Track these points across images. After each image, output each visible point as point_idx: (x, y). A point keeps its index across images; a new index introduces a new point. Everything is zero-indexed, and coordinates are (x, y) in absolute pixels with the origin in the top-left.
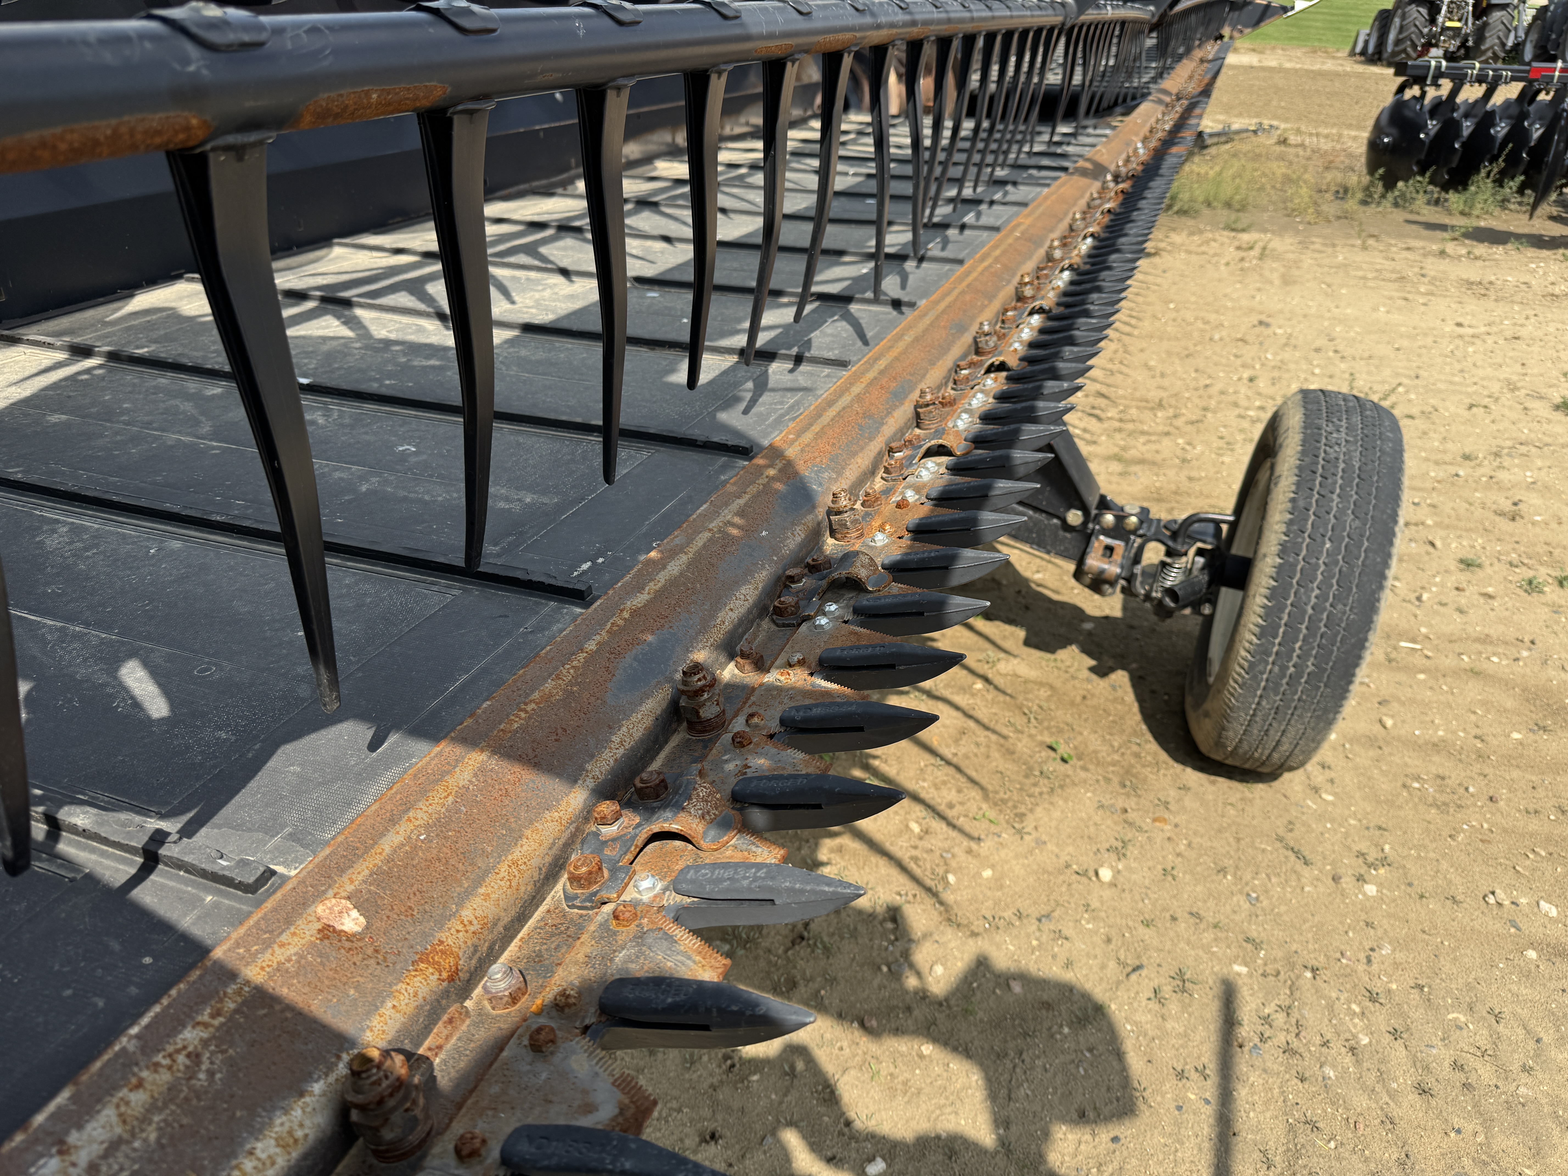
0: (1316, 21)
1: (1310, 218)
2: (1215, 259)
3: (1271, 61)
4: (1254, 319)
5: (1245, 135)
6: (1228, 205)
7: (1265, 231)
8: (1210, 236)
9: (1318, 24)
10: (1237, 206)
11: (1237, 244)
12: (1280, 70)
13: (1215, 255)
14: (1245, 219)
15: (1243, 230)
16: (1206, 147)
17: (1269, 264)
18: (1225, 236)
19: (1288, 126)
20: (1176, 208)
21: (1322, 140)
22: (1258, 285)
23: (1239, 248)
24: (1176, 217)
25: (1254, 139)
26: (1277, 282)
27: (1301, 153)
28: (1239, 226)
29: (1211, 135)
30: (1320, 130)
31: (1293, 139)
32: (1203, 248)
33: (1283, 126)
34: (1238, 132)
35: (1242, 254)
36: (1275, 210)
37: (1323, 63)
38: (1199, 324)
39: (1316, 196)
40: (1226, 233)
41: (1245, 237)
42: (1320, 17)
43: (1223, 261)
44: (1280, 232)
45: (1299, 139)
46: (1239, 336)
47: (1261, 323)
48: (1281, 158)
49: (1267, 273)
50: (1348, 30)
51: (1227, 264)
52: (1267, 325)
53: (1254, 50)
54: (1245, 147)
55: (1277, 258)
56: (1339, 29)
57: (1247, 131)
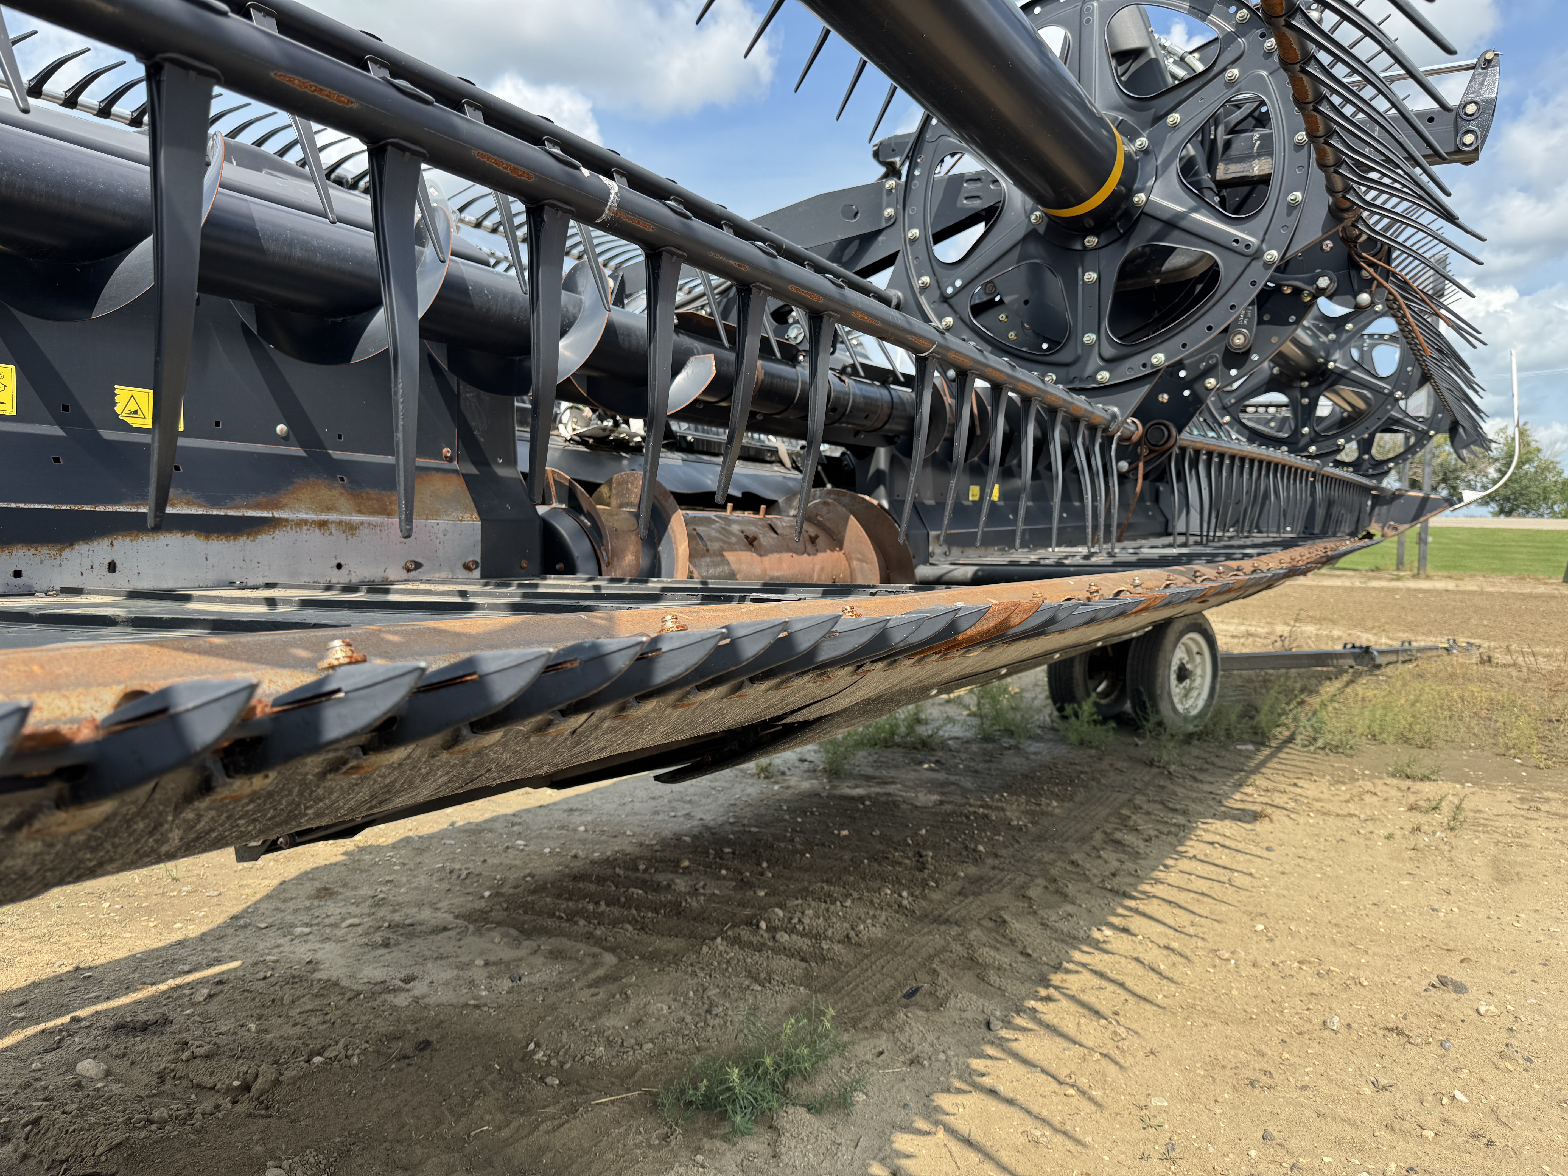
0: (1522, 553)
1: (1536, 759)
2: (1370, 826)
3: (1470, 586)
4: (1433, 968)
5: (1435, 653)
6: (1404, 739)
7: (1460, 779)
8: (1369, 786)
9: (1522, 556)
10: (1419, 740)
11: (1412, 799)
12: (1482, 593)
13: (1372, 819)
14: (1426, 760)
15: (1424, 778)
16: (1379, 667)
17: (1466, 838)
18: (1390, 788)
19: (1493, 644)
20: (1320, 743)
21: (1541, 660)
22: (1444, 882)
23: (1412, 808)
24: (1321, 756)
25: (1446, 658)
26: (1484, 876)
27: (1514, 673)
28: (1418, 771)
29: (1382, 652)
30: (1537, 649)
31: (1500, 657)
32: (1352, 808)
33: (1486, 644)
34: (1419, 650)
35: (1419, 818)
36: (1481, 747)
37: (1535, 588)
38: (1308, 978)
39: (1544, 729)
40: (1394, 781)
41: (1427, 789)
42: (1525, 550)
43: (1383, 832)
44: (1487, 782)
45: (1508, 659)
46: (1393, 1019)
47: (1443, 982)
48: (1486, 679)
49: (1462, 857)
50: (1558, 561)
51: (1389, 837)
52: (1460, 988)
53: (1450, 577)
54: (1432, 667)
55: (1482, 826)
56: (1548, 560)
57: (1437, 648)
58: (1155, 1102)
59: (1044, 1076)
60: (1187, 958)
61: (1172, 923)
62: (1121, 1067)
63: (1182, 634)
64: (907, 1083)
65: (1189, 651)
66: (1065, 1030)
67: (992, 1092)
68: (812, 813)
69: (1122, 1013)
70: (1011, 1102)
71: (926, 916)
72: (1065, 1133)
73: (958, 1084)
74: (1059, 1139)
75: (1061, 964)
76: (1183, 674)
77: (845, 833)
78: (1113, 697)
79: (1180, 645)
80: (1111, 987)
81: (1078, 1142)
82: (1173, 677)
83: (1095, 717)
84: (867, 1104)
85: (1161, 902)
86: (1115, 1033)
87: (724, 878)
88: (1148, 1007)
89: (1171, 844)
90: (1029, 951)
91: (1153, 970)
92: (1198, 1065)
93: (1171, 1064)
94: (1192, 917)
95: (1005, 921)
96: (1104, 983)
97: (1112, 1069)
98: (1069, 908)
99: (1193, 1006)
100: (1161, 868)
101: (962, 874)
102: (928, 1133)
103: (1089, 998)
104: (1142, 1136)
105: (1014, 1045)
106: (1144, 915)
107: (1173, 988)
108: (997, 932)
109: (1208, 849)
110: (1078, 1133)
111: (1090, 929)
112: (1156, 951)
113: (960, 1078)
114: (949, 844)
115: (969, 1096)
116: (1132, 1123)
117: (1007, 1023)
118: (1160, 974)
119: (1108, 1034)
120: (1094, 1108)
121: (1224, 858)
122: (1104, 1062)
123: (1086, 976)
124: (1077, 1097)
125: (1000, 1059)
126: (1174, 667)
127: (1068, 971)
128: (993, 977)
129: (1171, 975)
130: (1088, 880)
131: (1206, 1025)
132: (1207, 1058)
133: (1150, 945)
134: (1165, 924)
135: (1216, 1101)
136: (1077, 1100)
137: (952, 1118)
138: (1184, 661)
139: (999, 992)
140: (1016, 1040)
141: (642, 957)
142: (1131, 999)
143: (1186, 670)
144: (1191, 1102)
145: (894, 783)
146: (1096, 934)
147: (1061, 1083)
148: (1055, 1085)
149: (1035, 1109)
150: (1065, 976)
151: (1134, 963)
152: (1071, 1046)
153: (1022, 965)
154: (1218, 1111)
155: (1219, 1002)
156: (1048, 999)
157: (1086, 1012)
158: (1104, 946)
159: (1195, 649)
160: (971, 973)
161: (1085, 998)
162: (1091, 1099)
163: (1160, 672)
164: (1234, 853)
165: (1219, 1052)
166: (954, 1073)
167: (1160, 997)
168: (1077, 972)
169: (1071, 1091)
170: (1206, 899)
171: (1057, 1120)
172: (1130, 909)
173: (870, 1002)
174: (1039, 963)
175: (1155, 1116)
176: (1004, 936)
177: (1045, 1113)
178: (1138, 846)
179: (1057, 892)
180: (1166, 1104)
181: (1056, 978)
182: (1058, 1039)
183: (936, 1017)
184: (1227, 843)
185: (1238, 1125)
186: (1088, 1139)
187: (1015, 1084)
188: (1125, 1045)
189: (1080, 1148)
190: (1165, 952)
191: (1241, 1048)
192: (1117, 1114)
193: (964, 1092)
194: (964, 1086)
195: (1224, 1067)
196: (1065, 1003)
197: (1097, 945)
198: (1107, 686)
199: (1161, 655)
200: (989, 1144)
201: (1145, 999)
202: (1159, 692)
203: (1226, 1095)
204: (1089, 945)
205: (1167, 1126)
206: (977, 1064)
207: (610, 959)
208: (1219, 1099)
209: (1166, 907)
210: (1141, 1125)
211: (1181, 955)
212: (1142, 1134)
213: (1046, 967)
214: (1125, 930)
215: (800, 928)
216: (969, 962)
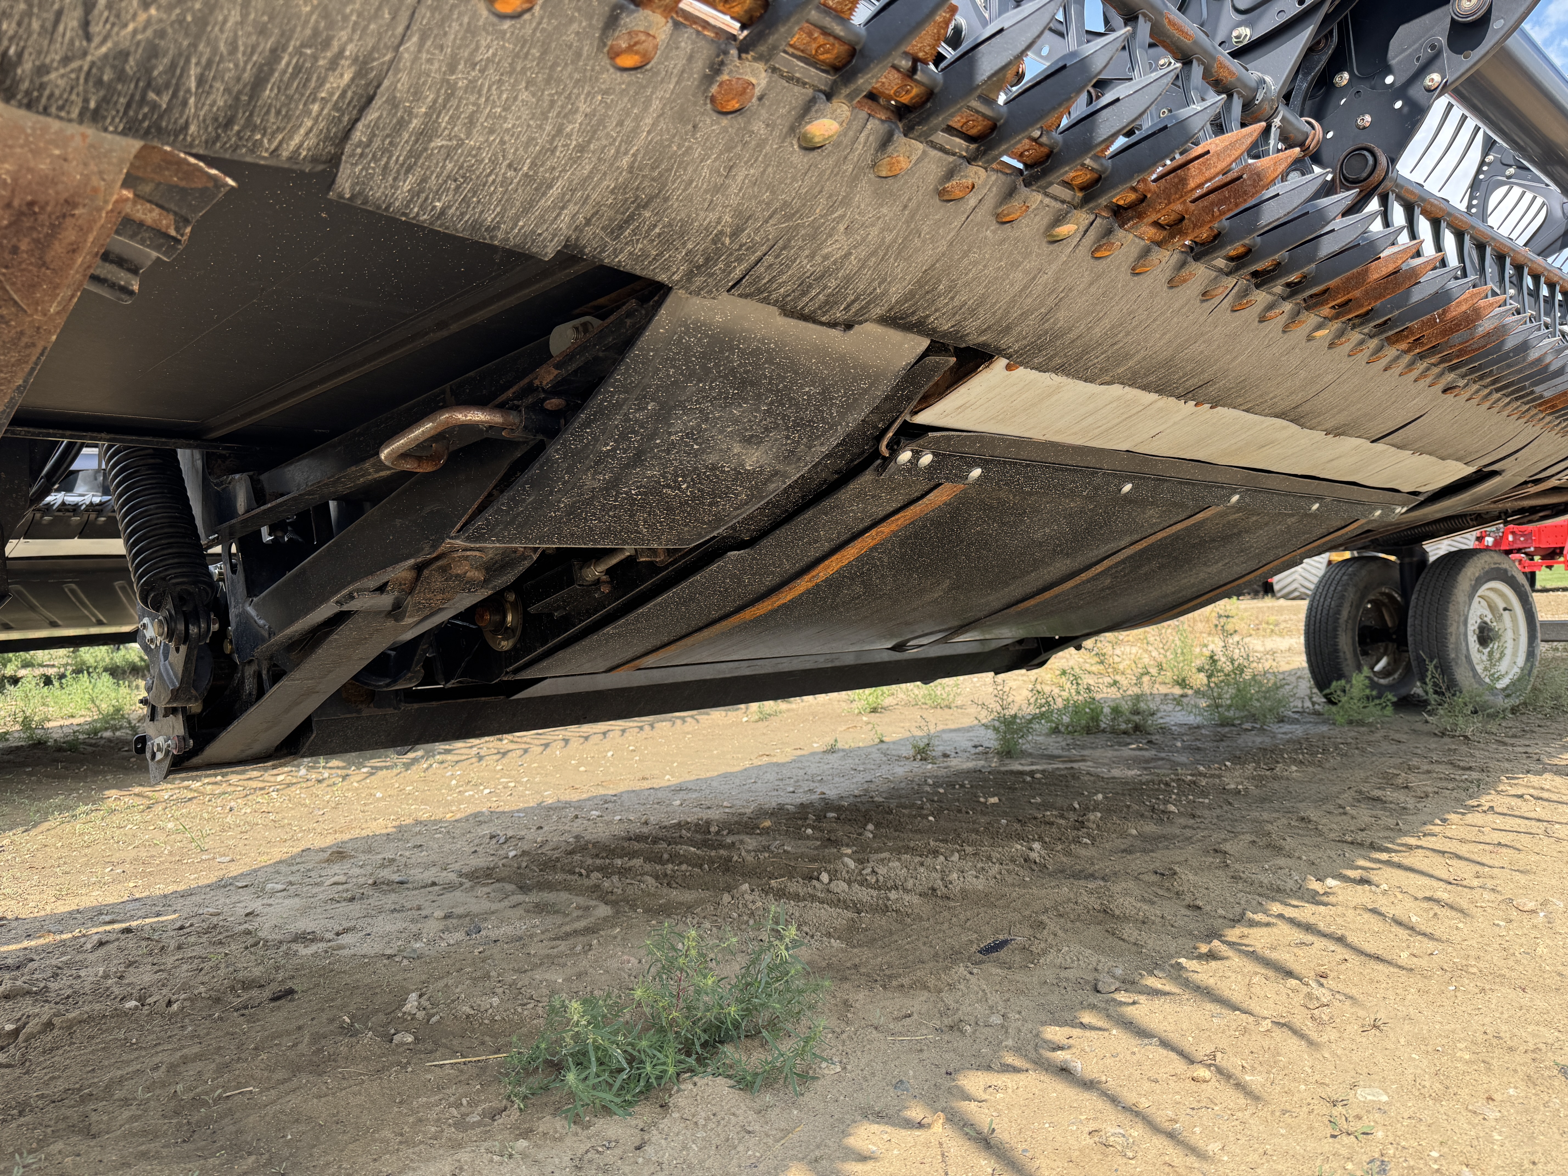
58: (1363, 1094)
59: (1163, 1052)
60: (1461, 911)
61: (1445, 876)
62: (1311, 1043)
63: (1479, 582)
64: (925, 1055)
65: (1492, 607)
66: (1226, 993)
67: (1064, 1071)
68: (962, 786)
69: (1332, 975)
70: (1089, 1085)
71: (1062, 871)
72: (1171, 1135)
73: (1010, 1059)
74: (1159, 1142)
75: (1243, 915)
76: (1485, 636)
77: (994, 800)
78: (1396, 676)
79: (1476, 599)
80: (1320, 943)
81: (1193, 1150)
82: (1472, 639)
83: (1368, 691)
84: (839, 1079)
85: (1428, 853)
86: (1309, 996)
87: (808, 837)
88: (1381, 967)
89: (1457, 800)
90: (1199, 903)
91: (1400, 923)
92: (1461, 1045)
93: (1409, 1043)
94: (1478, 868)
95: (1175, 873)
96: (1309, 938)
97: (1293, 1043)
98: (1281, 861)
99: (1464, 969)
100: (1438, 821)
101: (1134, 832)
102: (920, 1125)
103: (1284, 956)
104: (1326, 1148)
105: (1130, 1011)
106: (1399, 866)
107: (1430, 945)
108: (1161, 887)
109: (1514, 802)
110: (1197, 1137)
111: (1304, 880)
112: (1409, 903)
113: (1018, 1050)
114: (1129, 807)
115: (1022, 1076)
116: (1311, 1128)
117: (1129, 984)
118: (1412, 929)
119: (1299, 999)
120: (1242, 1101)
121: (1540, 811)
122: (1278, 1033)
123: (1284, 928)
124: (1214, 1082)
125: (1100, 1029)
126: (1473, 626)
127: (1252, 924)
128: (1129, 931)
129: (1429, 931)
130: (1321, 834)
131: (1483, 990)
132: (1480, 1037)
133: (1400, 896)
134: (1431, 876)
135: (1490, 1099)
136: (1215, 1088)
137: (973, 1105)
138: (1487, 620)
139: (1134, 948)
140: (1134, 1003)
141: (647, 911)
142: (1354, 960)
143: (1490, 630)
144: (1437, 1099)
145: (1084, 760)
146: (1314, 885)
147: (1190, 1060)
148: (1180, 1065)
149: (1130, 1097)
150: (1246, 931)
151: (1367, 916)
152: (1225, 1011)
153: (1183, 918)
154: (1492, 1115)
155: (1511, 963)
156: (1212, 956)
157: (1271, 973)
158: (1325, 899)
159: (1501, 605)
160: (1099, 927)
161: (1274, 956)
162: (1240, 1086)
163: (1452, 629)
164: (1555, 805)
165: (1504, 1028)
166: (1010, 1042)
167: (1405, 955)
168: (1268, 925)
169: (1203, 1072)
170: (1504, 850)
171: (1161, 1117)
172: (1379, 861)
173: (925, 957)
174: (1211, 917)
175: (1359, 1117)
176: (1168, 889)
177: (1144, 1104)
178: (1406, 802)
179: (1268, 846)
180: (1384, 1098)
181: (1233, 934)
182: (1210, 1006)
183: (1020, 976)
184: (1545, 795)
185: (1532, 1137)
186: (1213, 1147)
187: (1109, 1061)
188: (1324, 1014)
189: (1192, 1160)
190: (1425, 905)
191: (1548, 1024)
192: (1284, 1112)
193: (1016, 1070)
194: (1018, 1062)
195: (1511, 1049)
196: (1236, 961)
197: (1314, 898)
198: (1388, 664)
199: (1451, 608)
200: (1020, 1147)
201: (1378, 958)
202: (1453, 656)
203: (1511, 1091)
204: (1301, 898)
205: (1380, 1134)
206: (1054, 1033)
207: (603, 910)
208: (1497, 1097)
209: (1438, 859)
210: (1329, 1131)
211: (1452, 907)
212: (1328, 1146)
213: (1220, 921)
214: (1363, 881)
215: (872, 879)
216: (1101, 916)
